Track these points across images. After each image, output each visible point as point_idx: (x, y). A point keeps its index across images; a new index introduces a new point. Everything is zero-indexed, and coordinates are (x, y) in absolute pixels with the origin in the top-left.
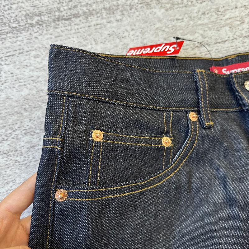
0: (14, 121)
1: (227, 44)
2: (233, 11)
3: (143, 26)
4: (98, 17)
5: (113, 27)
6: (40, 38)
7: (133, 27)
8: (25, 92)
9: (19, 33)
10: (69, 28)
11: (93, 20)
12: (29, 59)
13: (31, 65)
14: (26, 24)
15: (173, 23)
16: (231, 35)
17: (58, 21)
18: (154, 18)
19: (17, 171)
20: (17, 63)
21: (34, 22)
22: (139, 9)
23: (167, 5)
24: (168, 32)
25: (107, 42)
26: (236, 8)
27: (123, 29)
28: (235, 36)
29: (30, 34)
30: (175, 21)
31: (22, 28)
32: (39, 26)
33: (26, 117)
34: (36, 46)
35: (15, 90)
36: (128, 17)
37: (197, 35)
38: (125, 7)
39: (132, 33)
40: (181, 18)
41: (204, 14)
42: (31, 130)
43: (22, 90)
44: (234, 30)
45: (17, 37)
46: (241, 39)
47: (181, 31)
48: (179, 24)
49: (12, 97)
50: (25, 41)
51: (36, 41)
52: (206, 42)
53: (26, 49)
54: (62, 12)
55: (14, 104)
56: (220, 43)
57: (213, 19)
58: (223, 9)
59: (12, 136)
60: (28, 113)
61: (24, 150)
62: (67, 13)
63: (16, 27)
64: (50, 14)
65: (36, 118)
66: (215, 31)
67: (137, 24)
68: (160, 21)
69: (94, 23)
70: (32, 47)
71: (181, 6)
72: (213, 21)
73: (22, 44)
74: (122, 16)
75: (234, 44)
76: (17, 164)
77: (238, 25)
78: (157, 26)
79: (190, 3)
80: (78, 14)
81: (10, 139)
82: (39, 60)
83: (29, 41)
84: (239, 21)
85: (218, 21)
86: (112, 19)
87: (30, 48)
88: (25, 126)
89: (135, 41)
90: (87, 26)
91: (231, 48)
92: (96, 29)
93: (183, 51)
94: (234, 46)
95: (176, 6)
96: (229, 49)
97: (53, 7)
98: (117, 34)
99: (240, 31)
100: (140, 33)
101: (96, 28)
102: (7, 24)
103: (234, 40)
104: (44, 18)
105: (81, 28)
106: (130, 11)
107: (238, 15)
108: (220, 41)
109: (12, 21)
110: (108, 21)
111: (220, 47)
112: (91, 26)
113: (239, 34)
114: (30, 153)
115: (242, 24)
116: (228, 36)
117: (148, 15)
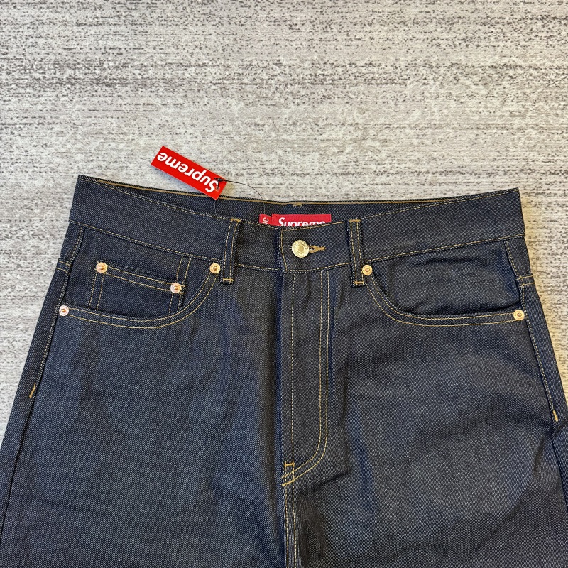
0: (22, 216)
1: (307, 180)
2: (337, 129)
3: (208, 123)
4: (151, 92)
5: (168, 114)
6: (69, 105)
7: (195, 122)
8: (40, 182)
9: (42, 90)
10: (109, 100)
11: (145, 96)
12: (51, 137)
13: (51, 146)
14: (53, 78)
15: (249, 129)
16: (317, 166)
17: (97, 84)
18: (226, 113)
19: (18, 277)
20: (35, 137)
21: (64, 77)
22: (211, 94)
23: (250, 96)
24: (237, 142)
25: (154, 136)
26: (343, 124)
27: (180, 120)
28: (322, 170)
29: (57, 96)
30: (253, 127)
31: (47, 82)
32: (69, 86)
33: (36, 215)
34: (62, 117)
35: (27, 177)
36: (191, 103)
37: (274, 156)
38: (193, 84)
39: (190, 130)
40: (261, 123)
41: (294, 124)
42: (40, 233)
43: (36, 179)
44: (325, 161)
45: (39, 96)
46: (328, 176)
47: (255, 145)
48: (257, 133)
49: (23, 185)
50: (49, 107)
51: (64, 110)
52: (281, 169)
53: (48, 119)
54: (105, 69)
55: (25, 195)
56: (298, 175)
57: (304, 136)
58: (325, 122)
59: (18, 235)
60: (39, 211)
61: (29, 255)
62: (111, 74)
63: (39, 79)
64: (89, 69)
65: (48, 219)
66: (299, 156)
67: (201, 118)
68: (232, 121)
69: (144, 100)
70: (57, 118)
71: (269, 102)
72: (303, 140)
73: (44, 110)
74: (185, 98)
75: (315, 182)
76: (19, 269)
77: (334, 154)
78: (226, 129)
79: (282, 101)
80: (126, 79)
81: (15, 237)
82: (62, 140)
83: (53, 106)
84: (338, 147)
85: (310, 141)
86: (169, 101)
87: (54, 119)
88: (34, 227)
89: (191, 144)
90: (135, 103)
91: (309, 186)
92: (145, 111)
93: (248, 175)
94: (315, 184)
95: (263, 101)
96: (306, 187)
97: (94, 57)
98: (170, 126)
99: (332, 164)
100: (201, 133)
101: (145, 109)
102: (28, 71)
103: (318, 176)
104: (80, 74)
105: (125, 104)
106: (197, 94)
107: (341, 137)
108: (300, 172)
109: (34, 67)
110: (164, 103)
111: (296, 182)
112: (140, 104)
113: (329, 168)
114: (35, 260)
115: (339, 153)
116: (313, 168)
117: (219, 107)
